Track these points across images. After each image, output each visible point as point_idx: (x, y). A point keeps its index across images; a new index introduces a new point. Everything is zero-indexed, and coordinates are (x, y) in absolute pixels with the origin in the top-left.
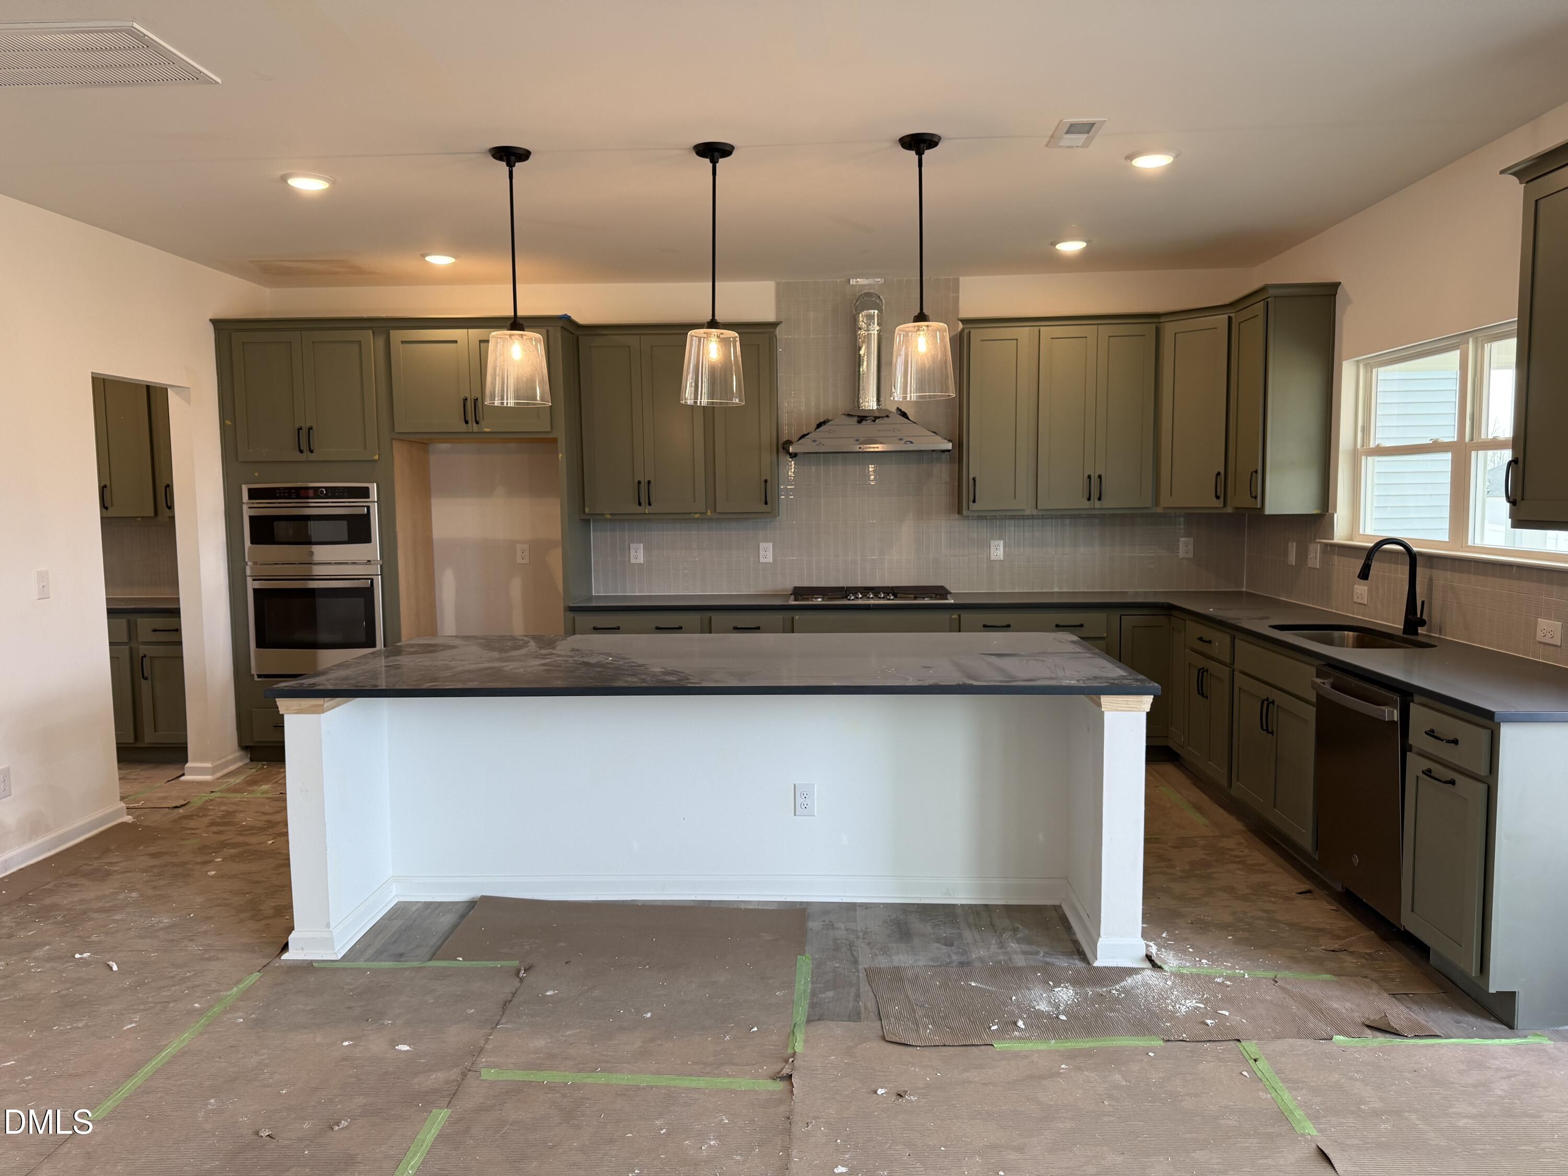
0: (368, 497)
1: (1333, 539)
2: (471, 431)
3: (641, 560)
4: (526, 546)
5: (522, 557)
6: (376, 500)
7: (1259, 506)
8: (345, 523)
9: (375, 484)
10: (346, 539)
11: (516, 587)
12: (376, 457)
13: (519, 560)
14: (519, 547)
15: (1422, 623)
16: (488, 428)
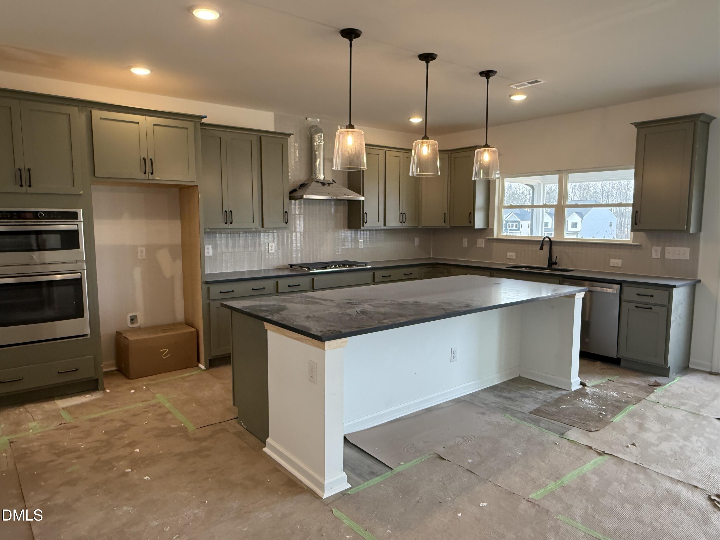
0: (77, 219)
1: (493, 237)
2: (148, 179)
3: (211, 254)
4: (144, 249)
5: (142, 254)
6: (82, 220)
7: (472, 226)
8: (58, 236)
9: (81, 210)
10: (59, 246)
11: (137, 273)
12: (81, 192)
13: (139, 257)
14: (139, 249)
15: (556, 263)
16: (159, 178)
